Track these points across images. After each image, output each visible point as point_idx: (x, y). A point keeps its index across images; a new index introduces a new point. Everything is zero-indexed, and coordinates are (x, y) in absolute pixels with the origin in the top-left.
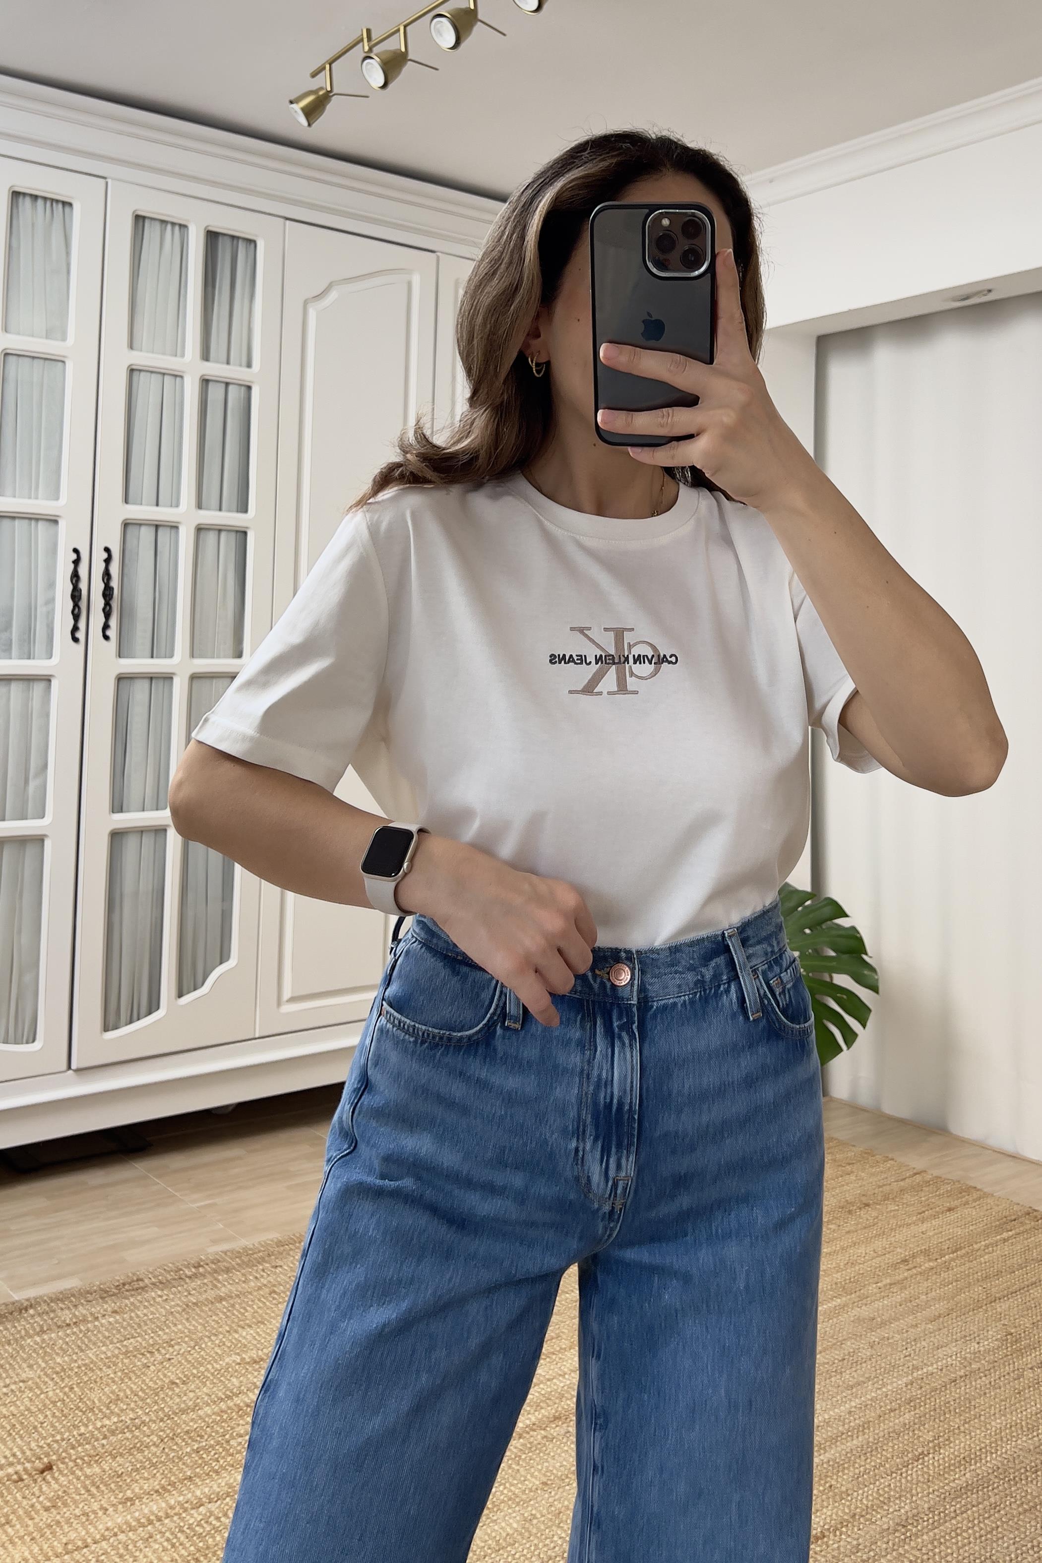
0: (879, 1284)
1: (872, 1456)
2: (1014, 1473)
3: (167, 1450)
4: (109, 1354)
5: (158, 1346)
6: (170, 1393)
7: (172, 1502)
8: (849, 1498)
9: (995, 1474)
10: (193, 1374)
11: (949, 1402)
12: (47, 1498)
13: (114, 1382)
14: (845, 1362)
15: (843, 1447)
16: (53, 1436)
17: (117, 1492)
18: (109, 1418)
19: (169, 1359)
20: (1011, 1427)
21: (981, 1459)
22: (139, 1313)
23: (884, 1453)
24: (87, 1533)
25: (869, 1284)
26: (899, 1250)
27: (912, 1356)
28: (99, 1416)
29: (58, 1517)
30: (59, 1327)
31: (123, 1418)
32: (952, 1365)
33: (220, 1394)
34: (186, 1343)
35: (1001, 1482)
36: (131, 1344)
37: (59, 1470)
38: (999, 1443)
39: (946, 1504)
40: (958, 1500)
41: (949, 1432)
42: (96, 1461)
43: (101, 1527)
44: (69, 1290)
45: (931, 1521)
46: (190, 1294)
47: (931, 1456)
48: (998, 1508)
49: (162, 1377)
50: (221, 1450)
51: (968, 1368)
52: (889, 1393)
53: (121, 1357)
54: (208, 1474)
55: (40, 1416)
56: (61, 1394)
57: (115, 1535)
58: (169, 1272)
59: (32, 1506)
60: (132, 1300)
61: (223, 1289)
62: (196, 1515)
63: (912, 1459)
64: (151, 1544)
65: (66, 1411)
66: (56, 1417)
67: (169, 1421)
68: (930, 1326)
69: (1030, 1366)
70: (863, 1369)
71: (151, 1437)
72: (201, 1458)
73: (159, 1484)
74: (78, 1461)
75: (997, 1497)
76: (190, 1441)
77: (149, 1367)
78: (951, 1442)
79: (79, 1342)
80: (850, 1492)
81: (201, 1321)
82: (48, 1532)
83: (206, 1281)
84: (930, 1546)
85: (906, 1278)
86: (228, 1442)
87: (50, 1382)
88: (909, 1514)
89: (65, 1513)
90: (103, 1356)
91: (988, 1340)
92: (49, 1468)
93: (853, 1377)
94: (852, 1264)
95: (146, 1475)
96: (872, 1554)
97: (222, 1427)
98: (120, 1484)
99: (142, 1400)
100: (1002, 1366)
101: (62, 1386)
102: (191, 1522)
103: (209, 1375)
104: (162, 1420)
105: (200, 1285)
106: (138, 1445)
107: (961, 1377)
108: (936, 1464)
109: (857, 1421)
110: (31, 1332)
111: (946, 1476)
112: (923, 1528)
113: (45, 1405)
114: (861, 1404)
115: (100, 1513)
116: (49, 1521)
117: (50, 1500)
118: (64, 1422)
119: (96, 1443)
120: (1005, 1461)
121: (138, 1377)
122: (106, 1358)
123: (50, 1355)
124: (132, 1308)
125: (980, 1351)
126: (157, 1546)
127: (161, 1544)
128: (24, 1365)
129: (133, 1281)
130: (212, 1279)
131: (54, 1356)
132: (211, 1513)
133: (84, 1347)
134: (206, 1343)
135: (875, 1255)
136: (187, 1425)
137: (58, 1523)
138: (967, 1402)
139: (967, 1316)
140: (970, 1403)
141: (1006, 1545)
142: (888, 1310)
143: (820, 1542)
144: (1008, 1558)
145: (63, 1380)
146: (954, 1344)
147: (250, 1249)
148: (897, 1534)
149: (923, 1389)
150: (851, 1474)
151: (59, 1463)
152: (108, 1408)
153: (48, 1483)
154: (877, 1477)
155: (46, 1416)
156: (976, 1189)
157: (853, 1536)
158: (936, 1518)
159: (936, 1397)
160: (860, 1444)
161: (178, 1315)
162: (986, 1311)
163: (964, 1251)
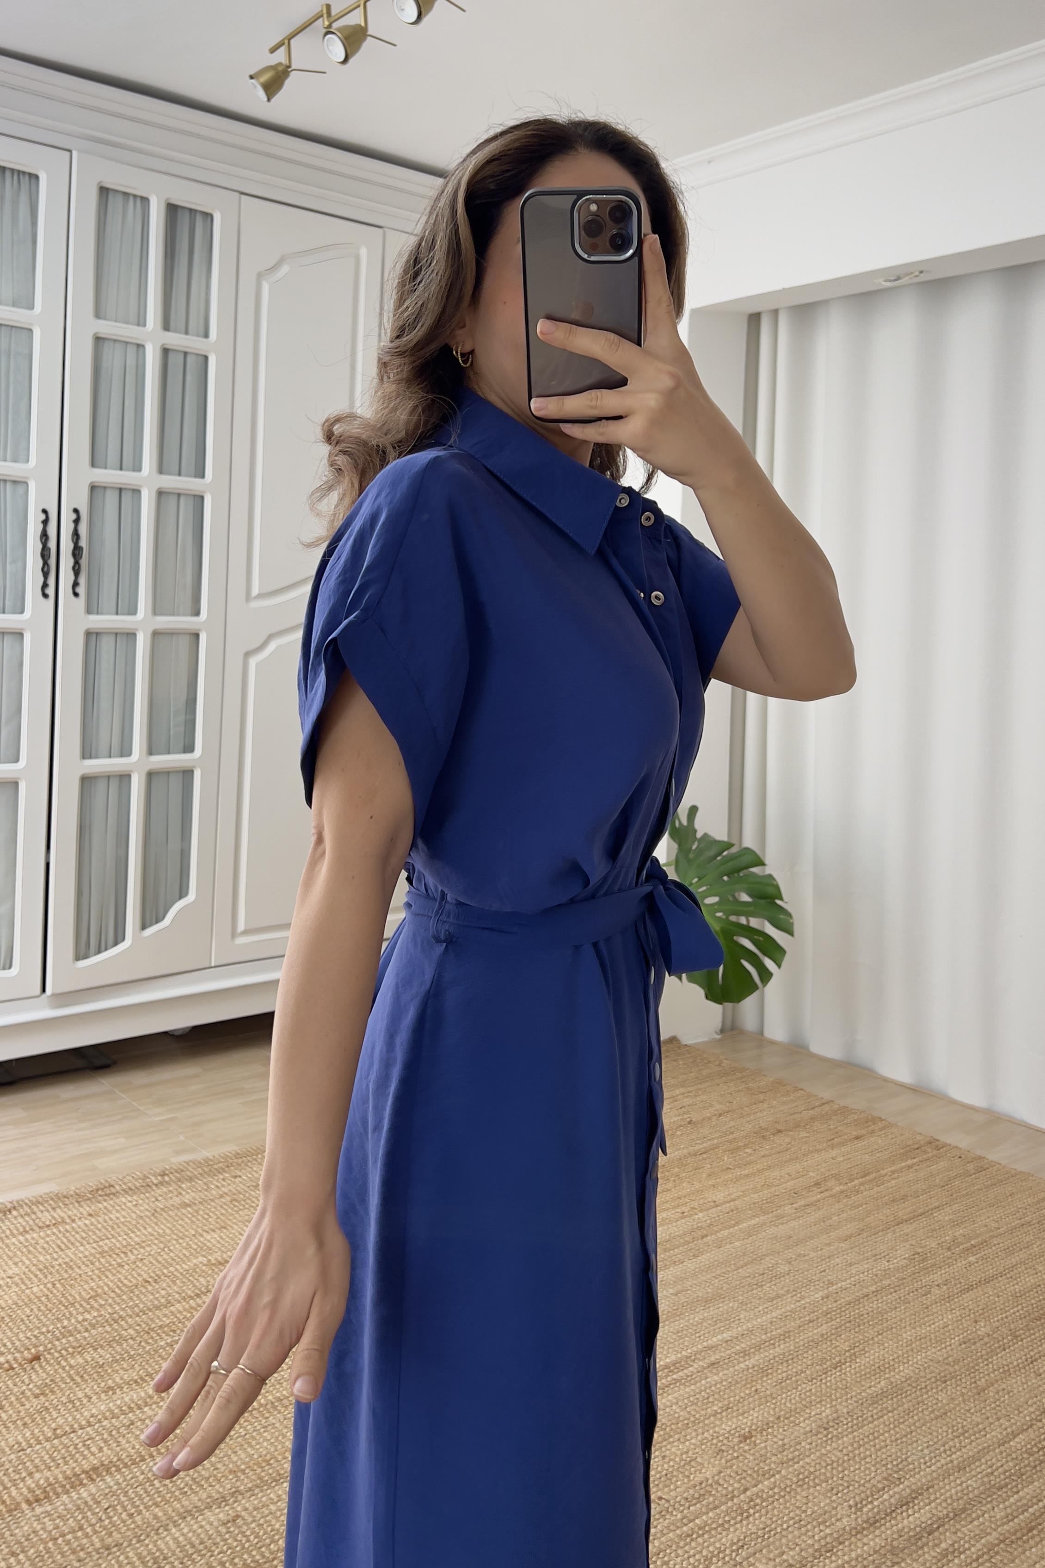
0: (794, 1205)
1: (794, 1362)
2: (925, 1382)
3: (143, 1344)
4: (87, 1253)
5: (130, 1247)
6: (144, 1290)
8: (774, 1401)
9: (908, 1382)
10: (164, 1274)
11: (862, 1315)
12: (36, 1386)
13: (92, 1279)
14: (765, 1276)
15: (766, 1354)
16: (39, 1328)
17: (99, 1381)
18: (89, 1313)
19: (142, 1260)
20: (921, 1339)
21: (895, 1369)
22: (112, 1216)
23: (805, 1360)
24: (74, 1419)
25: (786, 1205)
26: (811, 1174)
27: (827, 1272)
28: (80, 1311)
29: (47, 1404)
30: (40, 1227)
31: (102, 1313)
32: (864, 1280)
33: (189, 1293)
34: (155, 1244)
36: (106, 1244)
37: (46, 1360)
38: (910, 1353)
39: (863, 1409)
41: (864, 1343)
42: (79, 1353)
43: (86, 1414)
44: (48, 1194)
45: (850, 1424)
46: (157, 1200)
47: (848, 1364)
48: (911, 1414)
49: (136, 1275)
52: (807, 1305)
53: (98, 1256)
55: (26, 1309)
56: (45, 1289)
57: (100, 1421)
58: (136, 1180)
59: (23, 1393)
60: (105, 1204)
61: (187, 1196)
63: (830, 1366)
65: (50, 1306)
66: (41, 1310)
67: (144, 1317)
68: (842, 1245)
69: (936, 1283)
71: (128, 1331)
73: (137, 1375)
74: (63, 1352)
76: (163, 1335)
77: (123, 1266)
78: (866, 1352)
79: (59, 1242)
80: (774, 1395)
81: (168, 1225)
82: (39, 1418)
83: (171, 1189)
84: (850, 1448)
85: (819, 1201)
87: (34, 1278)
88: (830, 1417)
89: (53, 1400)
90: (81, 1255)
92: (36, 1358)
93: (773, 1290)
94: (768, 1186)
95: (125, 1366)
96: (797, 1453)
98: (102, 1373)
99: (119, 1296)
101: (45, 1282)
103: (178, 1275)
104: (138, 1315)
105: (166, 1192)
106: (117, 1338)
107: (873, 1292)
108: (853, 1371)
110: (15, 1232)
112: (843, 1431)
113: (30, 1300)
114: (781, 1315)
115: (85, 1401)
116: (39, 1407)
117: (38, 1387)
118: (49, 1316)
119: (78, 1336)
120: (917, 1371)
121: (114, 1275)
122: (84, 1257)
123: (33, 1253)
124: (106, 1211)
125: (890, 1269)
128: (10, 1263)
129: (105, 1187)
130: (176, 1187)
131: (37, 1254)
133: (63, 1247)
134: (174, 1245)
136: (161, 1320)
137: (47, 1409)
138: (880, 1315)
139: (877, 1236)
141: (920, 1448)
142: (803, 1230)
143: (748, 1441)
144: (922, 1461)
145: (46, 1277)
147: (211, 1160)
148: (820, 1436)
149: (838, 1303)
151: (45, 1353)
152: (88, 1303)
153: (36, 1371)
154: (799, 1383)
155: (32, 1310)
156: (881, 1120)
157: (779, 1436)
158: (855, 1422)
159: (851, 1310)
160: (781, 1352)
161: (147, 1220)
162: (894, 1232)
163: (872, 1176)
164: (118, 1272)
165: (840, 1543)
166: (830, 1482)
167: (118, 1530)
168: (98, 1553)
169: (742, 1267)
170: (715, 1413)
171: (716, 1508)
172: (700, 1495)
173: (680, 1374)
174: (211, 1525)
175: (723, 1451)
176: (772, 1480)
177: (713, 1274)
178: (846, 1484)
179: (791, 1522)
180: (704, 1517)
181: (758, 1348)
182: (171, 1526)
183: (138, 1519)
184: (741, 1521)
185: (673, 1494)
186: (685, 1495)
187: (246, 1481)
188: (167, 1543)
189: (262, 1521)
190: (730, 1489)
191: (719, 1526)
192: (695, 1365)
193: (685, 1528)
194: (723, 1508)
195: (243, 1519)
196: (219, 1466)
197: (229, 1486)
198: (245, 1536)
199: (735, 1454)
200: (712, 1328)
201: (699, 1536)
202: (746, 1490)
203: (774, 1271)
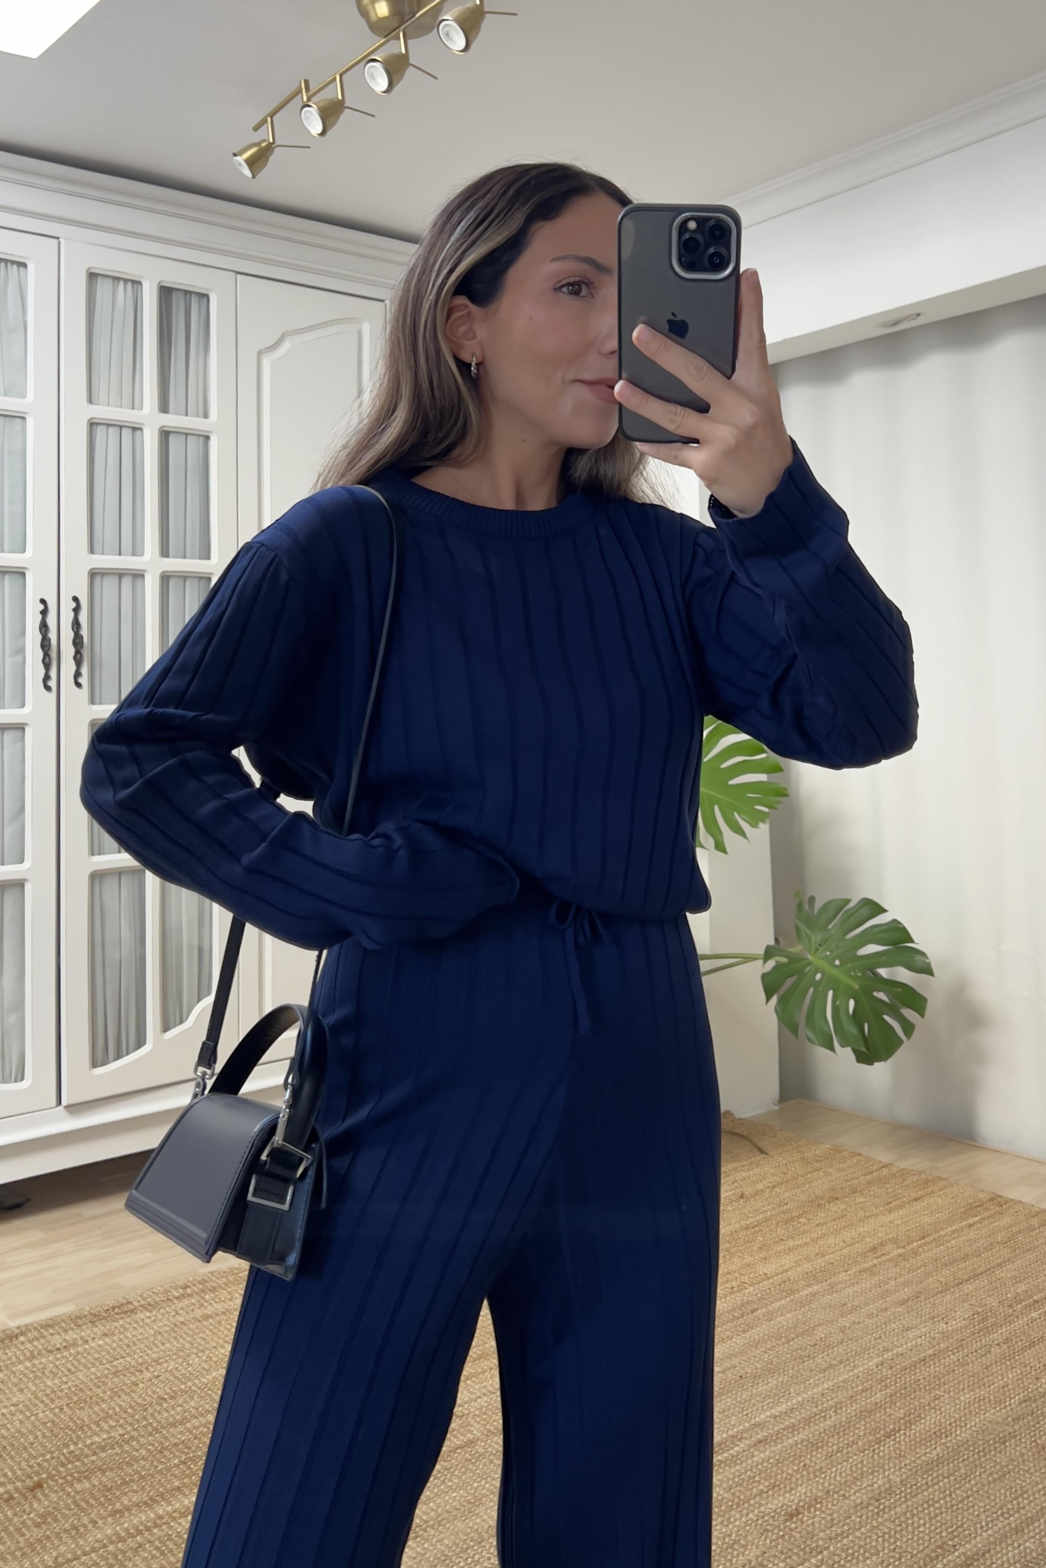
0: (849, 1272)
1: (844, 1434)
2: (983, 1444)
3: (155, 1463)
4: (101, 1373)
5: (146, 1365)
6: (158, 1409)
7: (161, 1512)
8: (823, 1476)
9: (965, 1446)
10: (180, 1389)
11: (919, 1380)
12: (37, 1514)
13: (103, 1401)
14: (817, 1347)
15: (816, 1427)
16: (43, 1455)
17: (106, 1505)
18: (98, 1436)
19: (158, 1376)
20: (980, 1401)
21: (951, 1433)
22: (128, 1335)
23: (857, 1431)
24: (77, 1545)
25: (839, 1273)
26: (867, 1239)
27: (883, 1337)
28: (88, 1434)
29: (48, 1532)
30: (50, 1351)
31: (112, 1434)
32: (921, 1344)
33: (207, 1407)
34: (173, 1360)
35: (971, 1453)
36: (120, 1363)
37: (49, 1487)
38: (968, 1416)
39: (917, 1477)
40: (930, 1473)
41: (919, 1409)
42: (86, 1477)
43: (90, 1539)
44: (59, 1316)
45: (903, 1494)
46: (178, 1314)
47: (902, 1432)
48: (968, 1478)
49: (150, 1393)
51: (937, 1348)
52: (860, 1374)
53: (111, 1376)
55: (30, 1437)
56: (51, 1415)
57: (105, 1546)
58: (157, 1294)
59: (23, 1523)
60: (121, 1322)
61: (210, 1307)
63: (884, 1436)
64: (141, 1553)
65: (55, 1431)
66: (46, 1436)
67: (157, 1435)
68: (898, 1309)
69: (996, 1342)
70: (835, 1353)
71: (140, 1451)
73: (147, 1496)
74: (68, 1477)
75: (967, 1467)
76: (177, 1453)
77: (138, 1385)
78: (922, 1418)
79: (69, 1366)
81: (188, 1339)
83: (193, 1301)
84: (903, 1519)
85: (875, 1266)
87: (40, 1404)
88: (882, 1488)
89: (55, 1528)
90: (93, 1377)
91: (955, 1320)
92: (39, 1485)
93: (826, 1362)
94: (823, 1254)
95: (135, 1488)
96: (846, 1528)
98: (109, 1497)
99: (132, 1416)
100: (969, 1344)
101: (52, 1407)
103: (196, 1389)
104: (150, 1434)
105: (187, 1305)
106: (127, 1460)
107: (930, 1356)
108: (907, 1439)
109: (830, 1403)
110: (21, 1358)
111: (918, 1450)
112: (896, 1501)
113: (35, 1427)
114: (833, 1386)
115: (90, 1526)
116: (39, 1537)
117: (42, 1514)
118: (54, 1442)
119: (85, 1460)
120: (975, 1433)
121: (128, 1394)
122: (96, 1378)
123: (40, 1378)
124: (122, 1330)
125: (948, 1331)
126: (146, 1555)
127: (148, 1552)
128: (15, 1389)
129: (123, 1304)
130: (199, 1299)
131: (45, 1379)
133: (74, 1369)
134: (193, 1360)
135: (845, 1245)
136: (176, 1438)
137: (48, 1537)
138: (937, 1379)
139: (935, 1298)
140: (939, 1380)
141: (976, 1513)
142: (858, 1296)
143: (794, 1519)
144: (978, 1526)
145: (53, 1401)
146: (923, 1325)
147: (236, 1269)
148: (870, 1508)
149: (894, 1369)
150: (825, 1453)
151: (49, 1481)
152: (98, 1425)
153: (39, 1500)
154: (850, 1455)
155: (36, 1437)
156: (941, 1179)
157: (827, 1512)
158: (908, 1491)
159: (907, 1376)
160: (832, 1424)
161: (166, 1335)
162: (954, 1292)
163: (931, 1238)
164: (132, 1391)
166: (881, 1554)
169: (793, 1339)
170: (761, 1493)
173: (725, 1455)
175: (768, 1531)
176: (819, 1557)
177: (763, 1349)
178: (897, 1556)
181: (808, 1421)
192: (742, 1445)
199: (781, 1533)
200: (760, 1405)
203: (827, 1341)
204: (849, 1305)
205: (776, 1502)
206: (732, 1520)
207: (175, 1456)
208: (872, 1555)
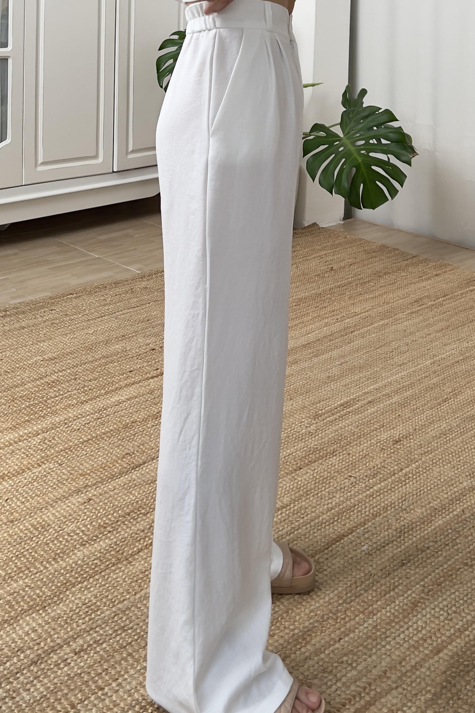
0: (405, 313)
3: (11, 407)
7: (21, 433)
10: (16, 367)
11: (457, 372)
14: (394, 353)
15: (402, 395)
23: (426, 398)
26: (412, 296)
33: (35, 377)
34: (8, 351)
45: (459, 432)
47: (452, 399)
50: (43, 406)
52: (422, 368)
54: (38, 418)
61: (23, 322)
62: (36, 440)
63: (442, 401)
68: (437, 334)
70: (405, 356)
72: (32, 410)
76: (23, 402)
80: (411, 418)
83: (12, 318)
84: (461, 445)
85: (420, 310)
86: (46, 401)
88: (446, 428)
94: (387, 303)
96: (429, 449)
97: (40, 394)
102: (34, 443)
104: (4, 391)
111: (463, 409)
126: (18, 457)
127: (20, 455)
132: (45, 439)
135: (399, 298)
136: (20, 393)
143: (399, 444)
146: (454, 343)
147: (34, 302)
148: (441, 439)
149: (441, 366)
150: (409, 409)
154: (425, 410)
157: (417, 440)
158: (462, 430)
159: (449, 370)
160: (411, 394)
163: (449, 296)
165: (464, 496)
166: (452, 463)
167: (17, 512)
168: (6, 525)
169: (379, 348)
170: (376, 429)
171: (385, 480)
172: (374, 474)
173: (351, 408)
174: (74, 505)
175: (384, 449)
176: (417, 464)
177: (362, 353)
178: (462, 464)
179: (432, 486)
180: (379, 486)
181: (396, 392)
182: (49, 507)
183: (27, 504)
184: (401, 487)
185: (358, 474)
186: (365, 474)
187: (92, 480)
188: (48, 516)
189: (106, 501)
190: (392, 469)
191: (389, 490)
192: (360, 404)
193: (368, 492)
194: (390, 480)
195: (94, 500)
196: (72, 472)
197: (81, 483)
198: (97, 510)
199: (392, 451)
200: (366, 383)
201: (377, 496)
202: (402, 470)
203: (399, 350)
204: (408, 331)
205: (386, 434)
206: (362, 443)
207: (23, 404)
208: (447, 463)
